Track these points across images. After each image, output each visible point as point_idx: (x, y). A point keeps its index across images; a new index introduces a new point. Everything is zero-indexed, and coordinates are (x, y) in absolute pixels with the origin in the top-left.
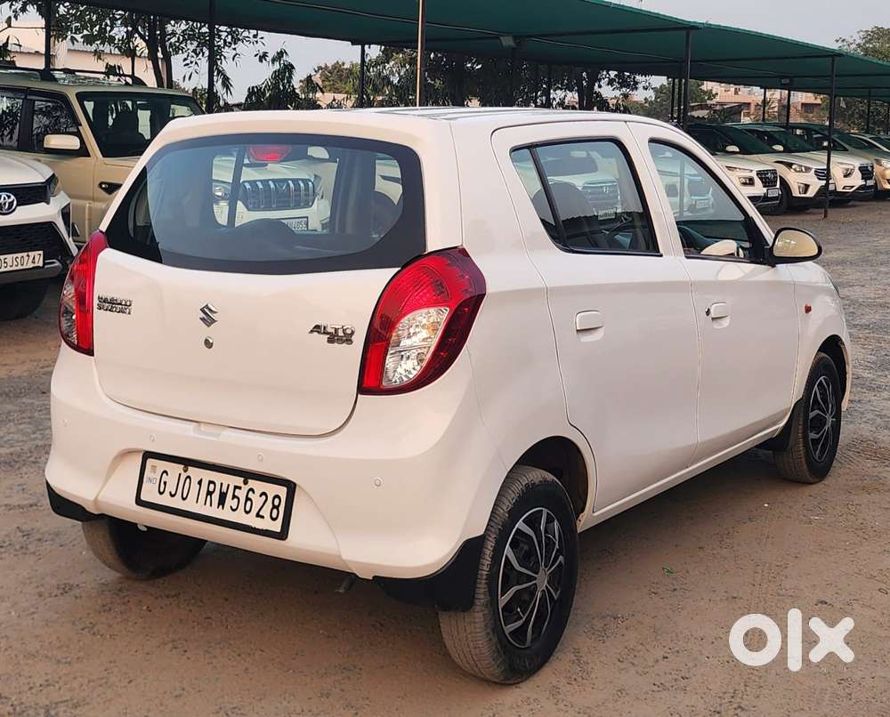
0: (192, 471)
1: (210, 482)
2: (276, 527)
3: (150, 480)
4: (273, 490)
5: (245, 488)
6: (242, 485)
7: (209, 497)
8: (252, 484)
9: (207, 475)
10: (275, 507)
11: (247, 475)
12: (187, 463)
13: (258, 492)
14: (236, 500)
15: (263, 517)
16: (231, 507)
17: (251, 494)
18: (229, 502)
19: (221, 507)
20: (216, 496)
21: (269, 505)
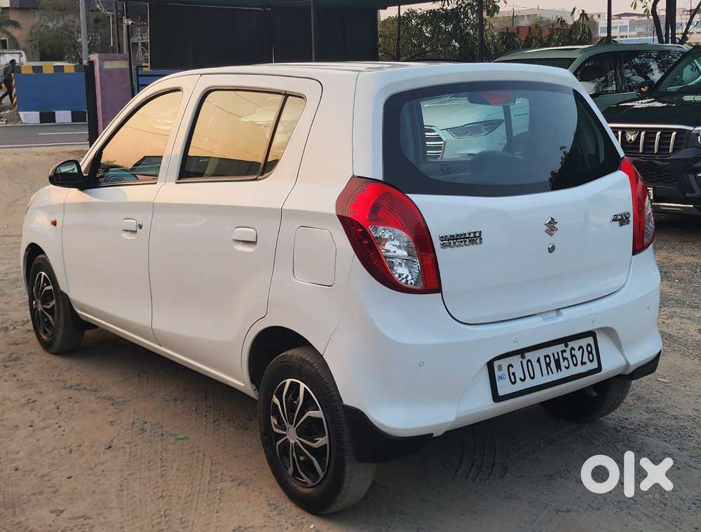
0: (528, 355)
1: (546, 357)
2: (594, 365)
3: (501, 378)
4: (584, 342)
5: (568, 350)
6: (565, 348)
7: (549, 368)
8: (571, 344)
9: (541, 353)
10: (590, 353)
11: (565, 341)
12: (521, 352)
13: (577, 349)
14: (566, 360)
15: (585, 363)
16: (565, 367)
17: (573, 352)
18: (563, 364)
19: (559, 370)
20: (553, 365)
21: (586, 353)
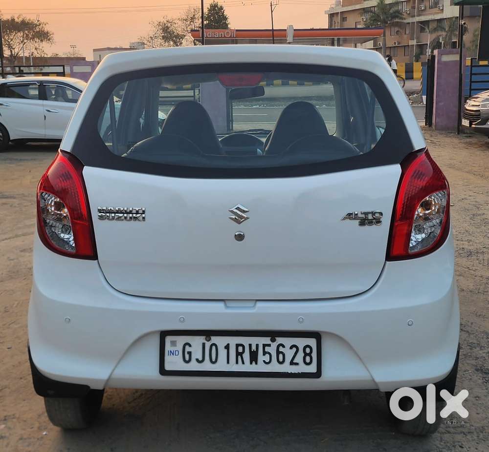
0: (215, 339)
1: (238, 346)
2: (313, 369)
3: (172, 353)
4: (301, 342)
5: (274, 345)
6: (269, 342)
7: (239, 358)
8: (280, 340)
9: (233, 341)
10: (306, 354)
11: (273, 335)
12: (208, 334)
13: (288, 346)
14: (267, 356)
15: (297, 364)
16: (264, 361)
17: (281, 349)
18: (261, 357)
19: (254, 363)
20: (247, 356)
21: (301, 354)
